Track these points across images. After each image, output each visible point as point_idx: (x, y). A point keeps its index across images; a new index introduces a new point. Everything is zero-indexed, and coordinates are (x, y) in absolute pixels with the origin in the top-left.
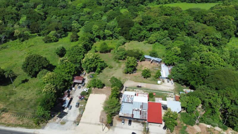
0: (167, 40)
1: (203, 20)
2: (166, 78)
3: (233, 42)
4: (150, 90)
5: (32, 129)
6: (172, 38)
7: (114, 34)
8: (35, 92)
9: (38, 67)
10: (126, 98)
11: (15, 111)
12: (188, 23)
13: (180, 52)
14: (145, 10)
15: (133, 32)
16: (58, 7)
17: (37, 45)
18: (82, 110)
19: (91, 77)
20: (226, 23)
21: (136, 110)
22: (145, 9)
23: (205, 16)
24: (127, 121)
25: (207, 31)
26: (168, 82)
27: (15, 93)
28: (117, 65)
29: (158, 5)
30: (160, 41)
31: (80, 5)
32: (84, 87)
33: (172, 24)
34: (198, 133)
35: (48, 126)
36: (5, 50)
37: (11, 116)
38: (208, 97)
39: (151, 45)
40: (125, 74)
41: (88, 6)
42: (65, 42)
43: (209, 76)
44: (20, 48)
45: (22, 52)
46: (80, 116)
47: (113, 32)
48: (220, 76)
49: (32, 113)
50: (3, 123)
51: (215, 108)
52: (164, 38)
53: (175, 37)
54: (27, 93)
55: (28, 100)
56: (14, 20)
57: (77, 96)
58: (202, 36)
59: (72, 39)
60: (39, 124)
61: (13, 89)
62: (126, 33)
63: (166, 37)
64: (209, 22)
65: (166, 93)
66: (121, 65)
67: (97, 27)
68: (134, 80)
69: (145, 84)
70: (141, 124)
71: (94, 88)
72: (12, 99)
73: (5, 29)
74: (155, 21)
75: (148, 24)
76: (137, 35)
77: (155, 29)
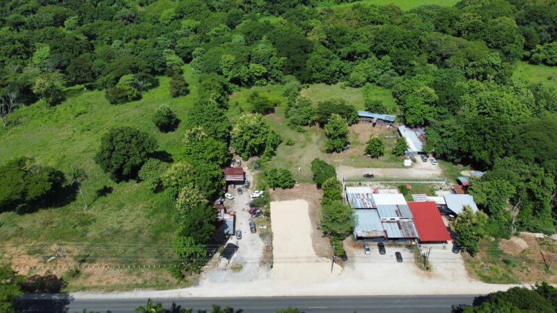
0: (392, 75)
1: (455, 29)
2: (419, 153)
3: (521, 72)
4: (395, 180)
5: (172, 289)
6: (401, 71)
7: (270, 71)
8: (142, 213)
9: (138, 155)
10: (358, 200)
11: (111, 257)
12: (428, 37)
13: (436, 97)
14: (322, 16)
15: (316, 65)
16: (116, 19)
17: (95, 111)
18: (267, 235)
19: (256, 168)
20: (505, 31)
21: (387, 222)
22: (322, 14)
23: (456, 19)
24: (374, 247)
25: (470, 51)
26: (425, 161)
27: (95, 220)
28: (302, 137)
29: (339, 4)
30: (375, 79)
31: (168, 13)
32: (249, 190)
33: (394, 41)
34: (525, 250)
35: (204, 279)
36: (19, 128)
37: (108, 269)
38: (524, 178)
39: (357, 89)
40: (326, 154)
41: (190, 13)
42: (159, 98)
43: (515, 138)
44: (57, 121)
45: (63, 128)
46: (269, 249)
47: (270, 68)
48: (540, 135)
49: (156, 257)
50: (96, 287)
51: (542, 199)
52: (382, 73)
53: (407, 67)
54: (122, 216)
55: (133, 230)
56: (19, 56)
57: (243, 210)
58: (462, 62)
59: (175, 91)
60: (183, 276)
61: (85, 212)
62: (298, 68)
63: (388, 70)
64: (467, 32)
65: (430, 182)
66: (311, 137)
67: (233, 59)
68: (352, 165)
69: (379, 169)
70: (407, 249)
71: (274, 189)
72: (93, 232)
73: (6, 79)
74: (356, 37)
75: (341, 45)
76: (323, 69)
77: (360, 55)
